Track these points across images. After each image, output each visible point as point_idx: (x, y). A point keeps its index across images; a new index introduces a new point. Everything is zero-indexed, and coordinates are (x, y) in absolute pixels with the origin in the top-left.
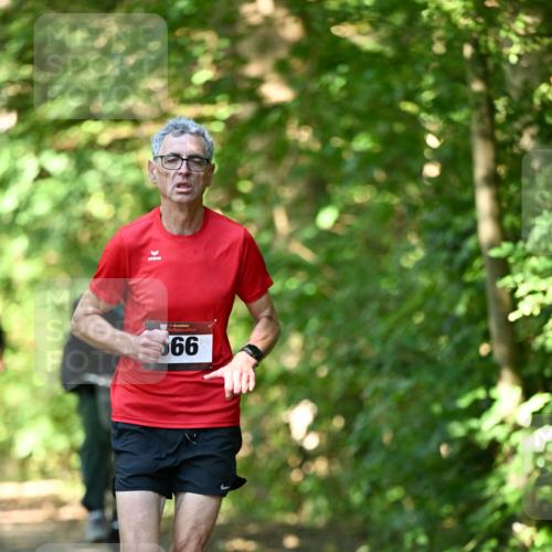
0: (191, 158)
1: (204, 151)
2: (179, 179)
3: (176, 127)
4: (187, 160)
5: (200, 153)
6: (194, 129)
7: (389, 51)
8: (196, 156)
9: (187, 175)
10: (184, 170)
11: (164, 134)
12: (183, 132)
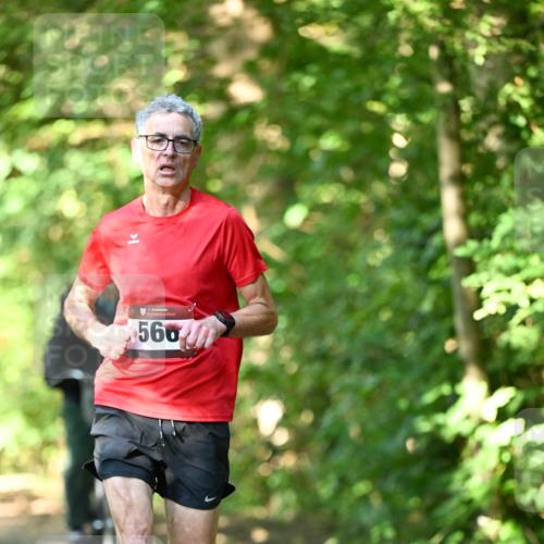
0: (177, 139)
1: (191, 132)
2: (164, 161)
3: (163, 105)
4: (173, 141)
5: (188, 135)
6: (182, 109)
8: (185, 138)
9: (173, 157)
10: (169, 151)
11: (150, 112)
12: (170, 111)
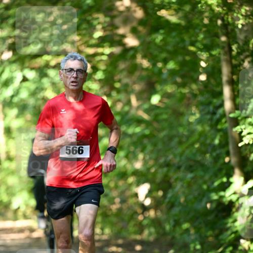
0: (78, 70)
1: (84, 67)
2: (73, 79)
3: (72, 57)
4: (76, 71)
5: (82, 68)
6: (79, 58)
7: (183, 23)
8: (81, 70)
9: (76, 78)
10: (75, 75)
11: (67, 60)
12: (75, 59)
